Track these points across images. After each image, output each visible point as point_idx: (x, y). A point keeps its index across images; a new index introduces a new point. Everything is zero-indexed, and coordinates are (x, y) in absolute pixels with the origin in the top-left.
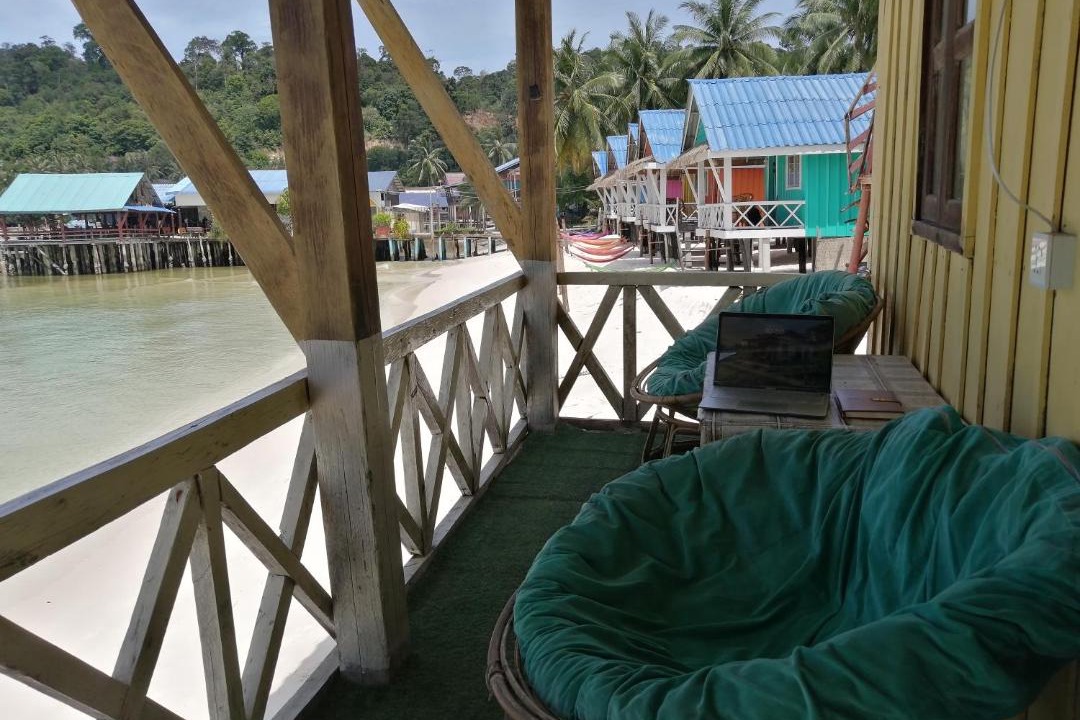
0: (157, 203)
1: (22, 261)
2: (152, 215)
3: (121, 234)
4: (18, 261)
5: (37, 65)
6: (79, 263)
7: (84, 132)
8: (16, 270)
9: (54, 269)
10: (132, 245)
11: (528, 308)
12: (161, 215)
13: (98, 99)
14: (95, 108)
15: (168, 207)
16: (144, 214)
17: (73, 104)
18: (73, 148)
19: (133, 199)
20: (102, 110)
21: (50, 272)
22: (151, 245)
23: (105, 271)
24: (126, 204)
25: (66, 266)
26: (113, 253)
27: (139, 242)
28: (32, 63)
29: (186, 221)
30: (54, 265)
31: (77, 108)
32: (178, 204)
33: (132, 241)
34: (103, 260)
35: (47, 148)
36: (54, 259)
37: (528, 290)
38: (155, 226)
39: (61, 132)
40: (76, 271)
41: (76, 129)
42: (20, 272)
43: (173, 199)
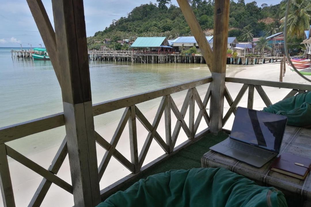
0: (168, 45)
1: (136, 59)
2: (167, 48)
3: (159, 53)
4: (135, 59)
5: (148, 10)
6: (149, 60)
7: (156, 26)
8: (134, 61)
9: (143, 62)
10: (161, 56)
11: (212, 89)
12: (169, 48)
13: (160, 18)
14: (159, 20)
15: (171, 46)
16: (165, 48)
17: (154, 19)
18: (153, 31)
19: (163, 44)
20: (161, 20)
21: (142, 62)
22: (166, 57)
23: (154, 63)
24: (161, 45)
25: (145, 61)
26: (156, 58)
27: (163, 55)
28: (147, 9)
29: (175, 50)
30: (143, 61)
31: (155, 20)
32: (174, 46)
33: (161, 55)
34: (154, 60)
35: (147, 31)
36: (143, 59)
37: (213, 83)
38: (167, 51)
39: (151, 26)
40: (148, 62)
41: (154, 25)
42: (135, 62)
43: (173, 44)
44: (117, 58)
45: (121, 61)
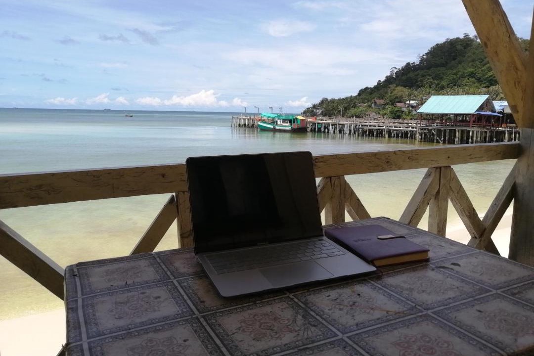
0: (493, 110)
1: (425, 135)
2: (489, 116)
3: (471, 125)
4: (423, 135)
5: (459, 47)
6: (449, 138)
7: (473, 77)
8: (421, 139)
9: (437, 140)
10: (475, 131)
12: (494, 116)
13: (483, 61)
14: (481, 65)
15: (499, 113)
16: (485, 116)
17: (470, 64)
18: (466, 85)
19: (481, 108)
20: (484, 66)
21: (435, 141)
22: (486, 132)
23: (460, 143)
24: (477, 111)
25: (442, 139)
26: (465, 135)
27: (479, 130)
28: (457, 46)
29: (508, 121)
30: (438, 138)
31: (472, 65)
32: (505, 112)
33: (476, 129)
34: (460, 138)
35: (455, 85)
36: (439, 135)
38: (490, 122)
39: (462, 77)
40: (447, 142)
41: (469, 75)
42: (423, 140)
43: (503, 109)
44: (390, 132)
45: (398, 136)
